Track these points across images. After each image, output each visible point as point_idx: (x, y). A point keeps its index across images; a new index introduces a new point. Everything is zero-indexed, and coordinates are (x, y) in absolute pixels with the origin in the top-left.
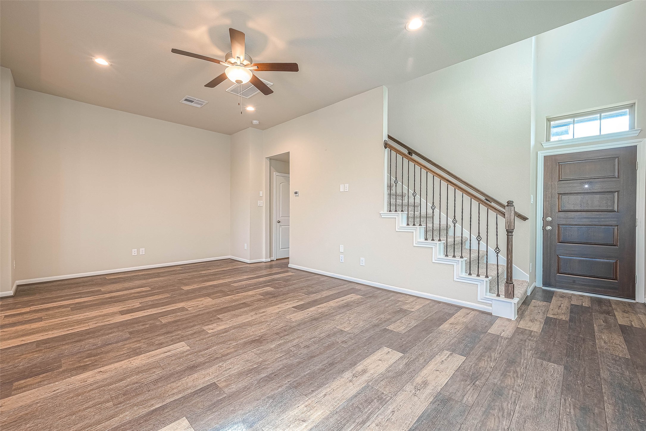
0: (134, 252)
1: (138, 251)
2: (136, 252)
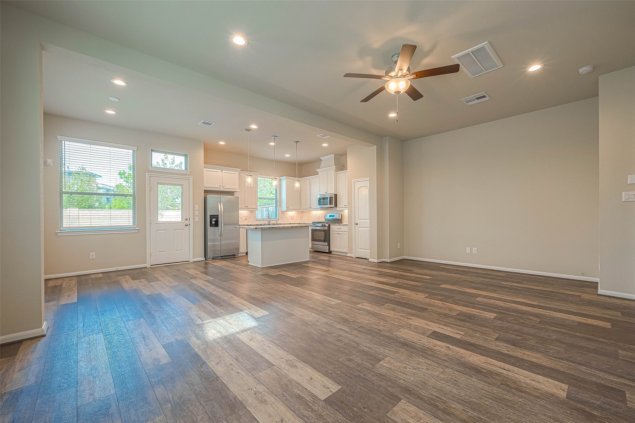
0: (468, 250)
1: (471, 250)
2: (469, 250)
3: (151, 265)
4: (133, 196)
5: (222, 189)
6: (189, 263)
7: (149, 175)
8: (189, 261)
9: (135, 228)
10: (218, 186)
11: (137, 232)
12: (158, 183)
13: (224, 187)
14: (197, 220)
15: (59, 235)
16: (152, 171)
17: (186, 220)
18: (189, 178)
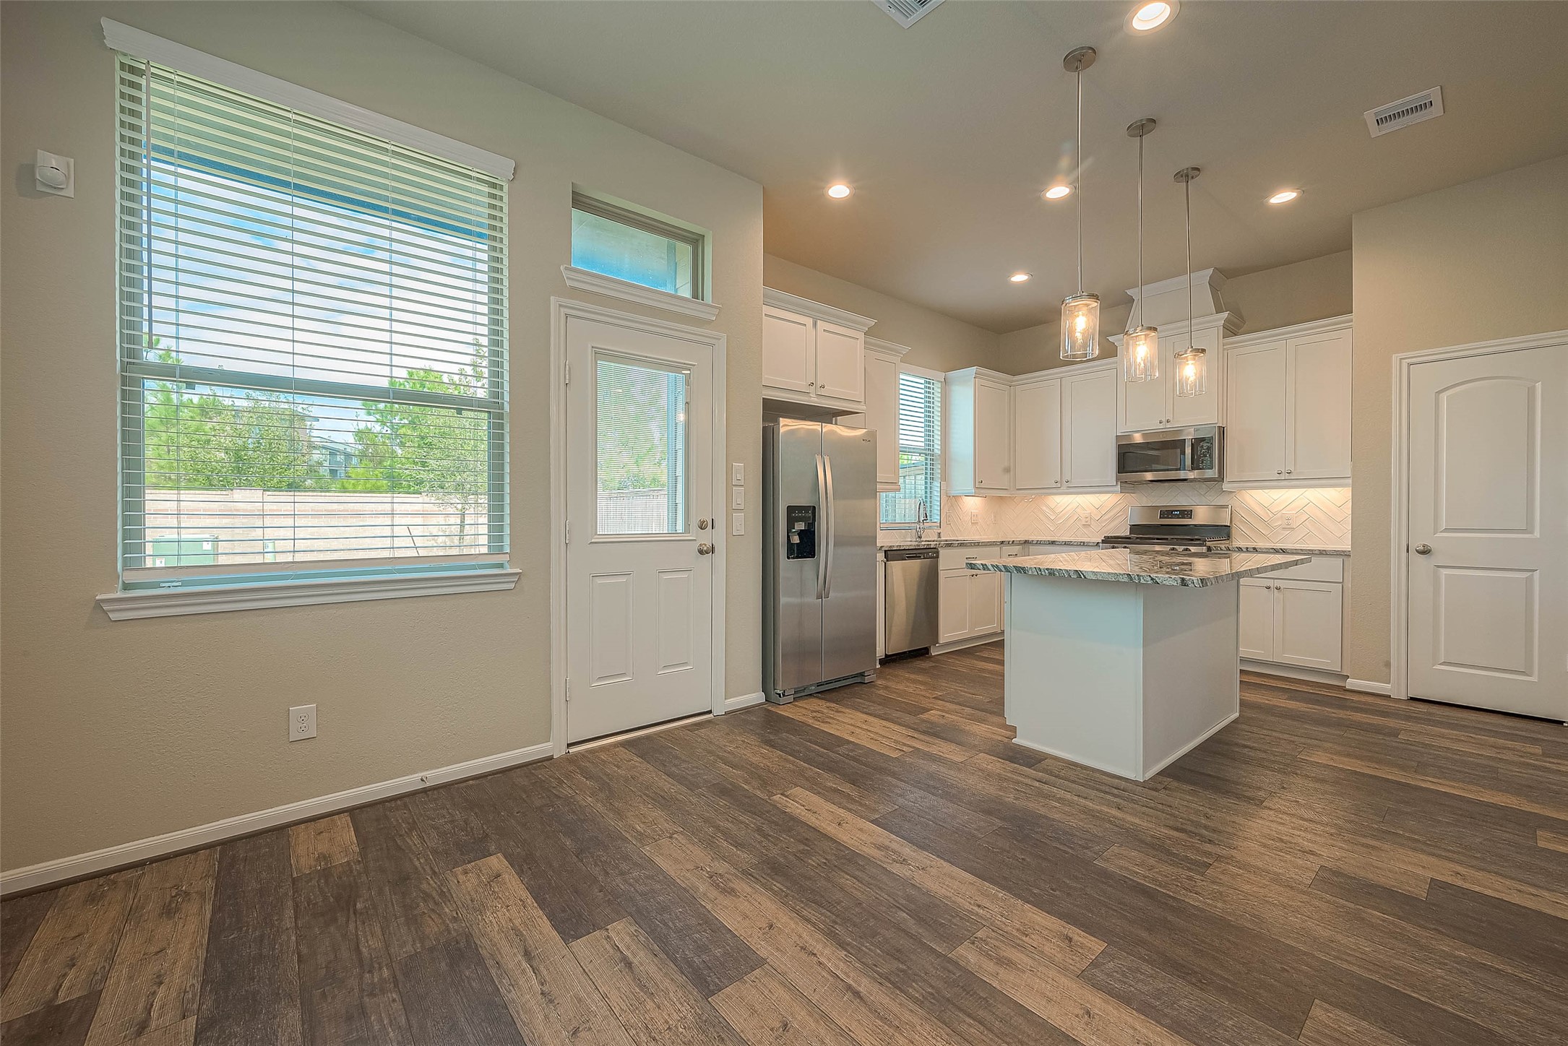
3: (569, 745)
4: (492, 407)
5: (813, 400)
6: (709, 721)
7: (562, 309)
8: (710, 712)
9: (501, 566)
10: (801, 384)
11: (512, 586)
12: (599, 354)
13: (822, 392)
14: (739, 528)
15: (113, 616)
16: (575, 293)
17: (702, 526)
18: (713, 341)
